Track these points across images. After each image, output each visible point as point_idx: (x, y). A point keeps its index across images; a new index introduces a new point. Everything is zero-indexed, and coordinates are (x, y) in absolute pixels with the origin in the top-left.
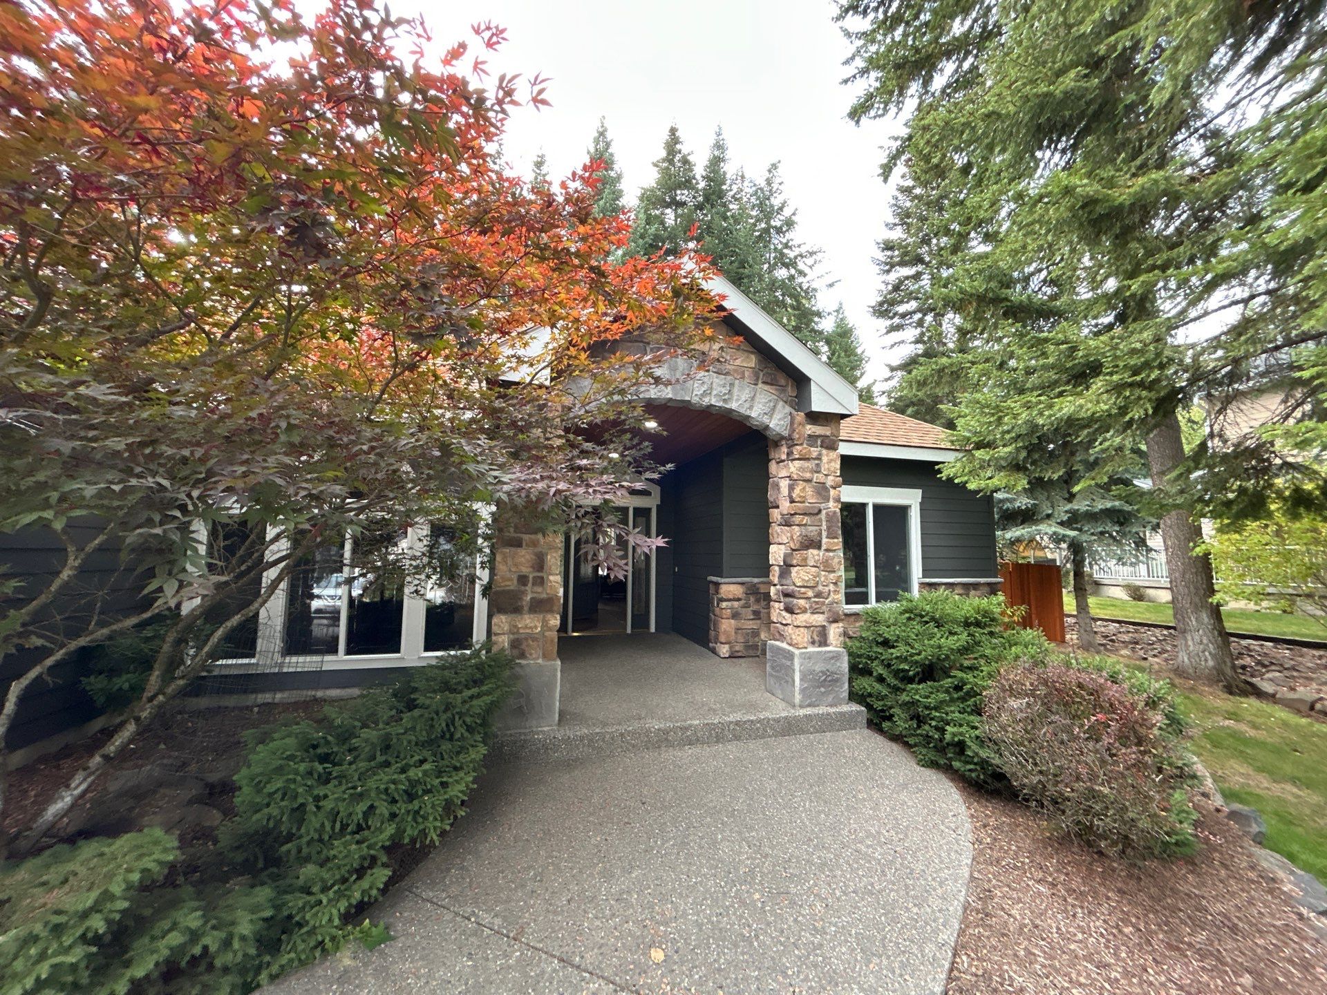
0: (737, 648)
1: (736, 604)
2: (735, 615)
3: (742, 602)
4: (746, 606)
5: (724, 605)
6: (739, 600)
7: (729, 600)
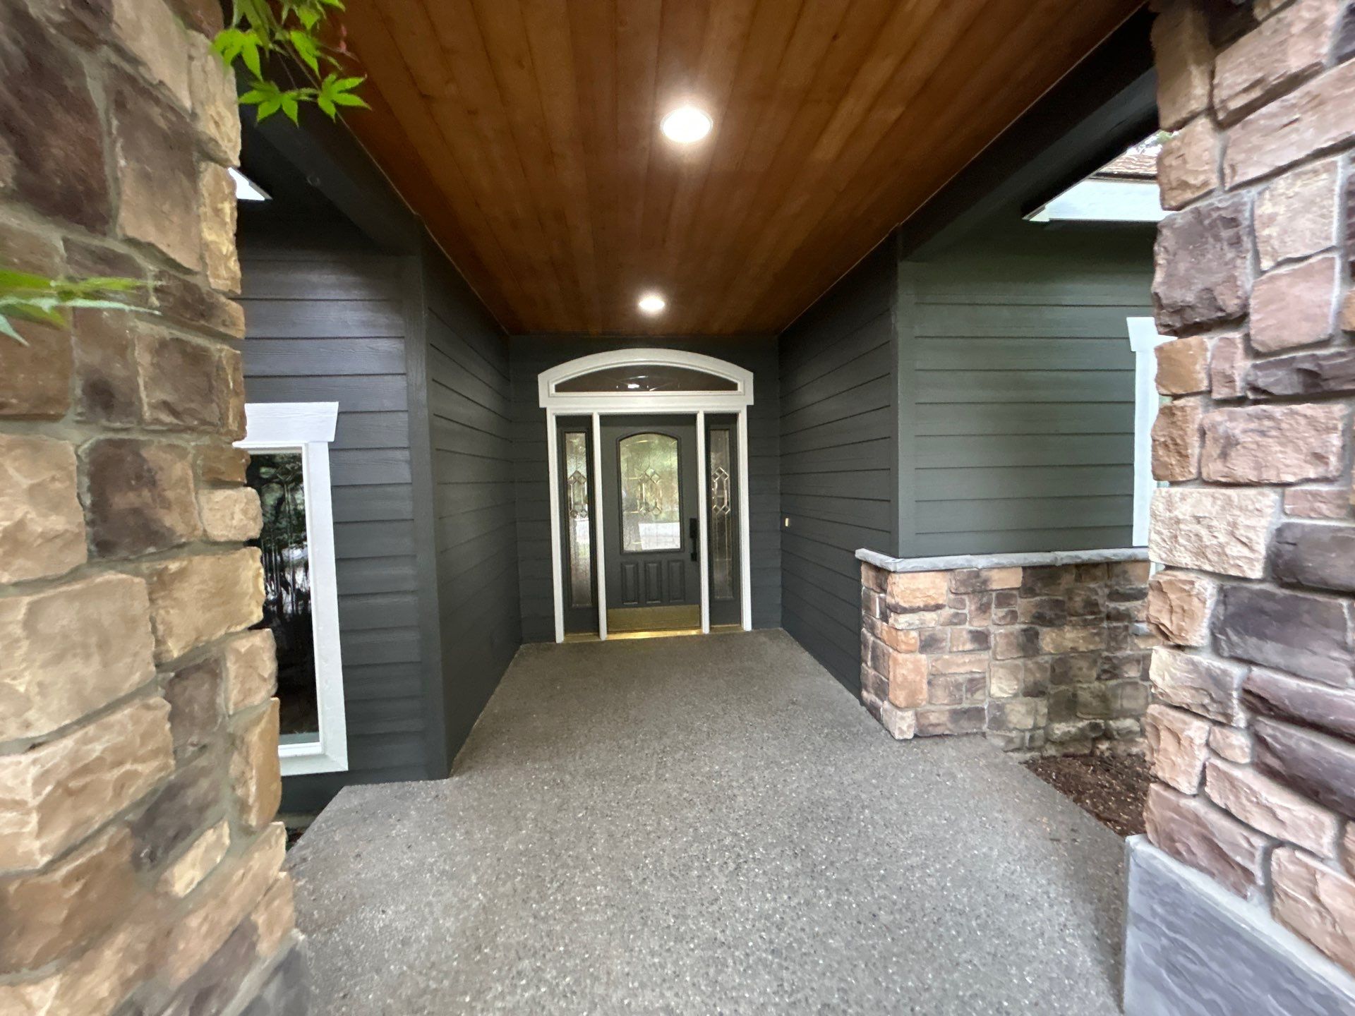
0: (933, 718)
1: (930, 617)
2: (929, 644)
3: (947, 612)
4: (957, 620)
5: (902, 621)
6: (938, 607)
7: (913, 610)
